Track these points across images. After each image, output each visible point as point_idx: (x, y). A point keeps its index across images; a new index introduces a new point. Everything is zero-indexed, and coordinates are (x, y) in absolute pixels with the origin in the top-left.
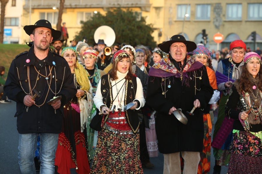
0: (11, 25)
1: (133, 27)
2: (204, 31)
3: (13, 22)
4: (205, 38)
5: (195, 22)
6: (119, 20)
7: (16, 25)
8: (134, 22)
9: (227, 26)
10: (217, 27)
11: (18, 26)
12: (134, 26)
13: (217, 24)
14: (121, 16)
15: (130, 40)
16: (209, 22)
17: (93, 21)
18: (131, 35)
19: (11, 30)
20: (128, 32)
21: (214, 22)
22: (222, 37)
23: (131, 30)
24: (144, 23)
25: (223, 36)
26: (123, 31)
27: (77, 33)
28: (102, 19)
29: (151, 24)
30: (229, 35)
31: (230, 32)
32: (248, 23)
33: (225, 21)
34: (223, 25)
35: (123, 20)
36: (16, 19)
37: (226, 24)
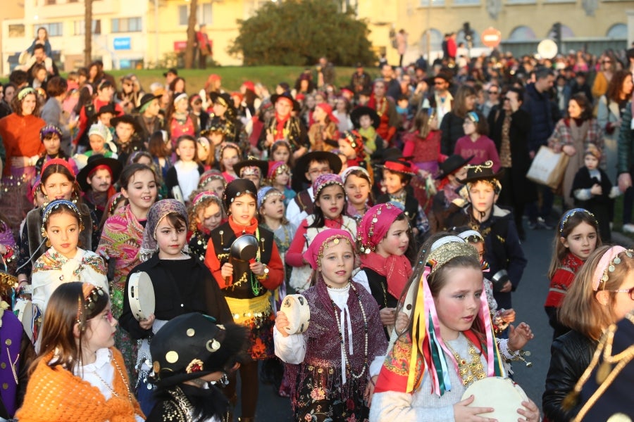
0: (129, 31)
1: (332, 26)
2: (467, 26)
3: (133, 26)
4: (469, 37)
5: (454, 8)
6: (306, 14)
7: (138, 30)
8: (333, 17)
9: (512, 13)
10: (493, 16)
11: (140, 31)
12: (334, 23)
13: (493, 10)
14: (310, 5)
15: (329, 49)
16: (478, 7)
17: (258, 18)
18: (328, 40)
19: (128, 39)
20: (324, 34)
21: (487, 8)
22: (499, 36)
23: (328, 31)
24: (352, 17)
25: (499, 33)
26: (314, 33)
27: (231, 41)
28: (275, 14)
29: (366, 18)
30: (515, 29)
31: (516, 24)
32: (548, 8)
33: (507, 6)
34: (504, 13)
35: (314, 13)
36: (137, 19)
37: (508, 9)
